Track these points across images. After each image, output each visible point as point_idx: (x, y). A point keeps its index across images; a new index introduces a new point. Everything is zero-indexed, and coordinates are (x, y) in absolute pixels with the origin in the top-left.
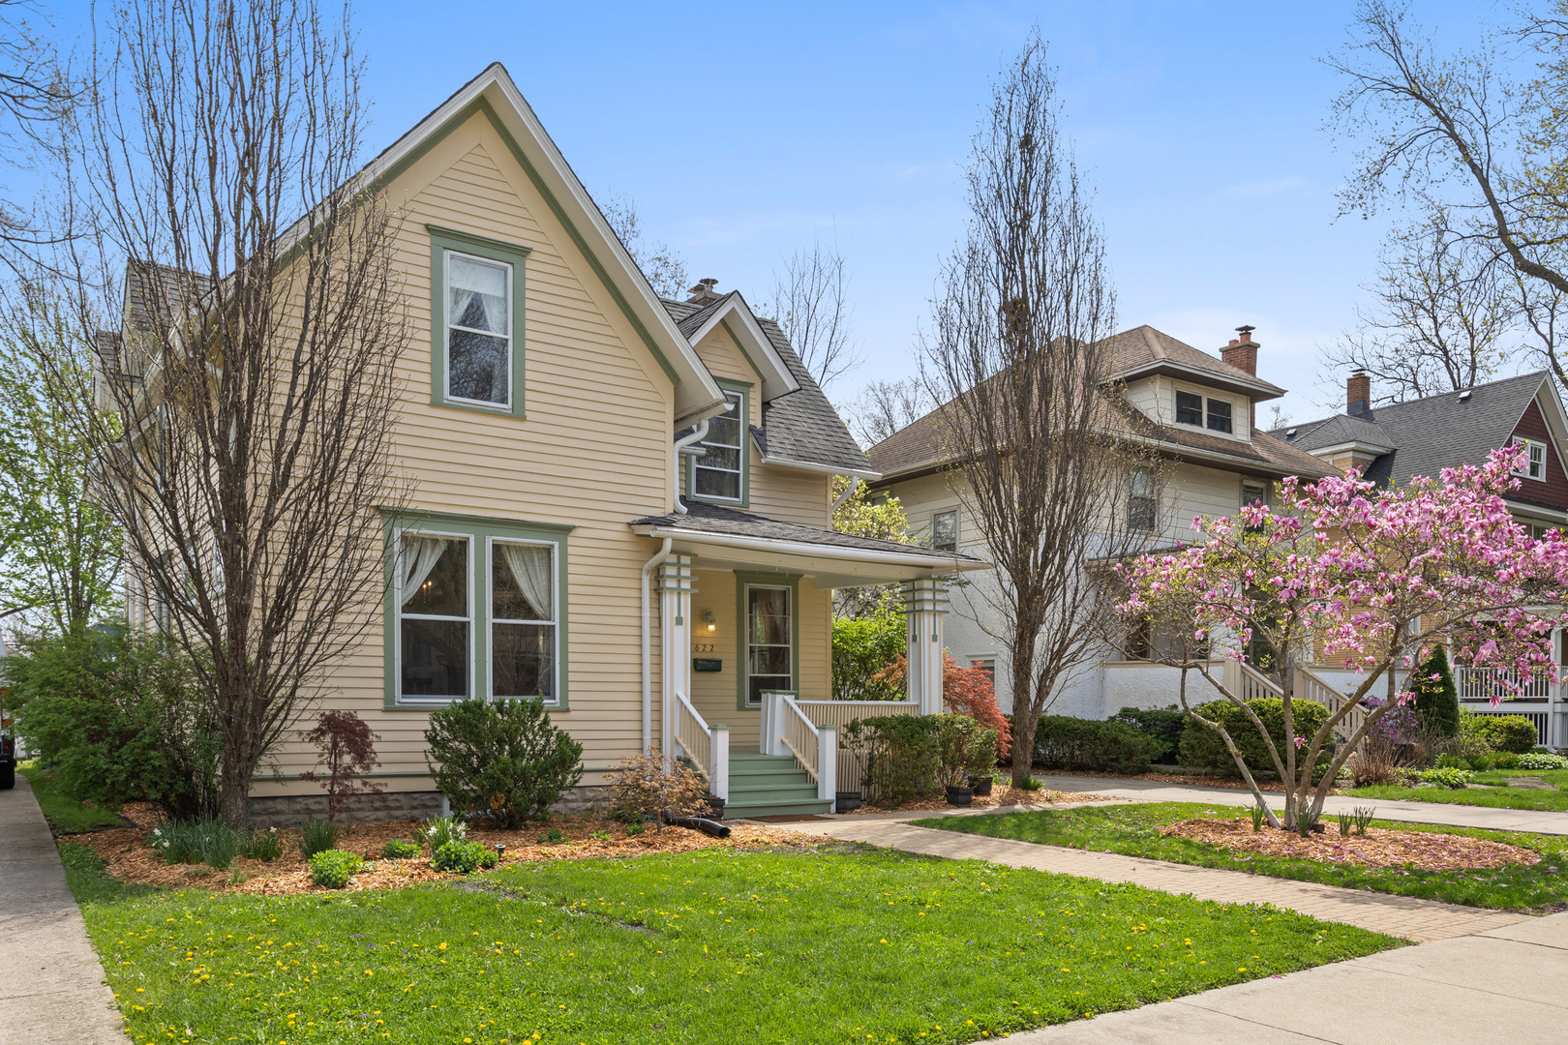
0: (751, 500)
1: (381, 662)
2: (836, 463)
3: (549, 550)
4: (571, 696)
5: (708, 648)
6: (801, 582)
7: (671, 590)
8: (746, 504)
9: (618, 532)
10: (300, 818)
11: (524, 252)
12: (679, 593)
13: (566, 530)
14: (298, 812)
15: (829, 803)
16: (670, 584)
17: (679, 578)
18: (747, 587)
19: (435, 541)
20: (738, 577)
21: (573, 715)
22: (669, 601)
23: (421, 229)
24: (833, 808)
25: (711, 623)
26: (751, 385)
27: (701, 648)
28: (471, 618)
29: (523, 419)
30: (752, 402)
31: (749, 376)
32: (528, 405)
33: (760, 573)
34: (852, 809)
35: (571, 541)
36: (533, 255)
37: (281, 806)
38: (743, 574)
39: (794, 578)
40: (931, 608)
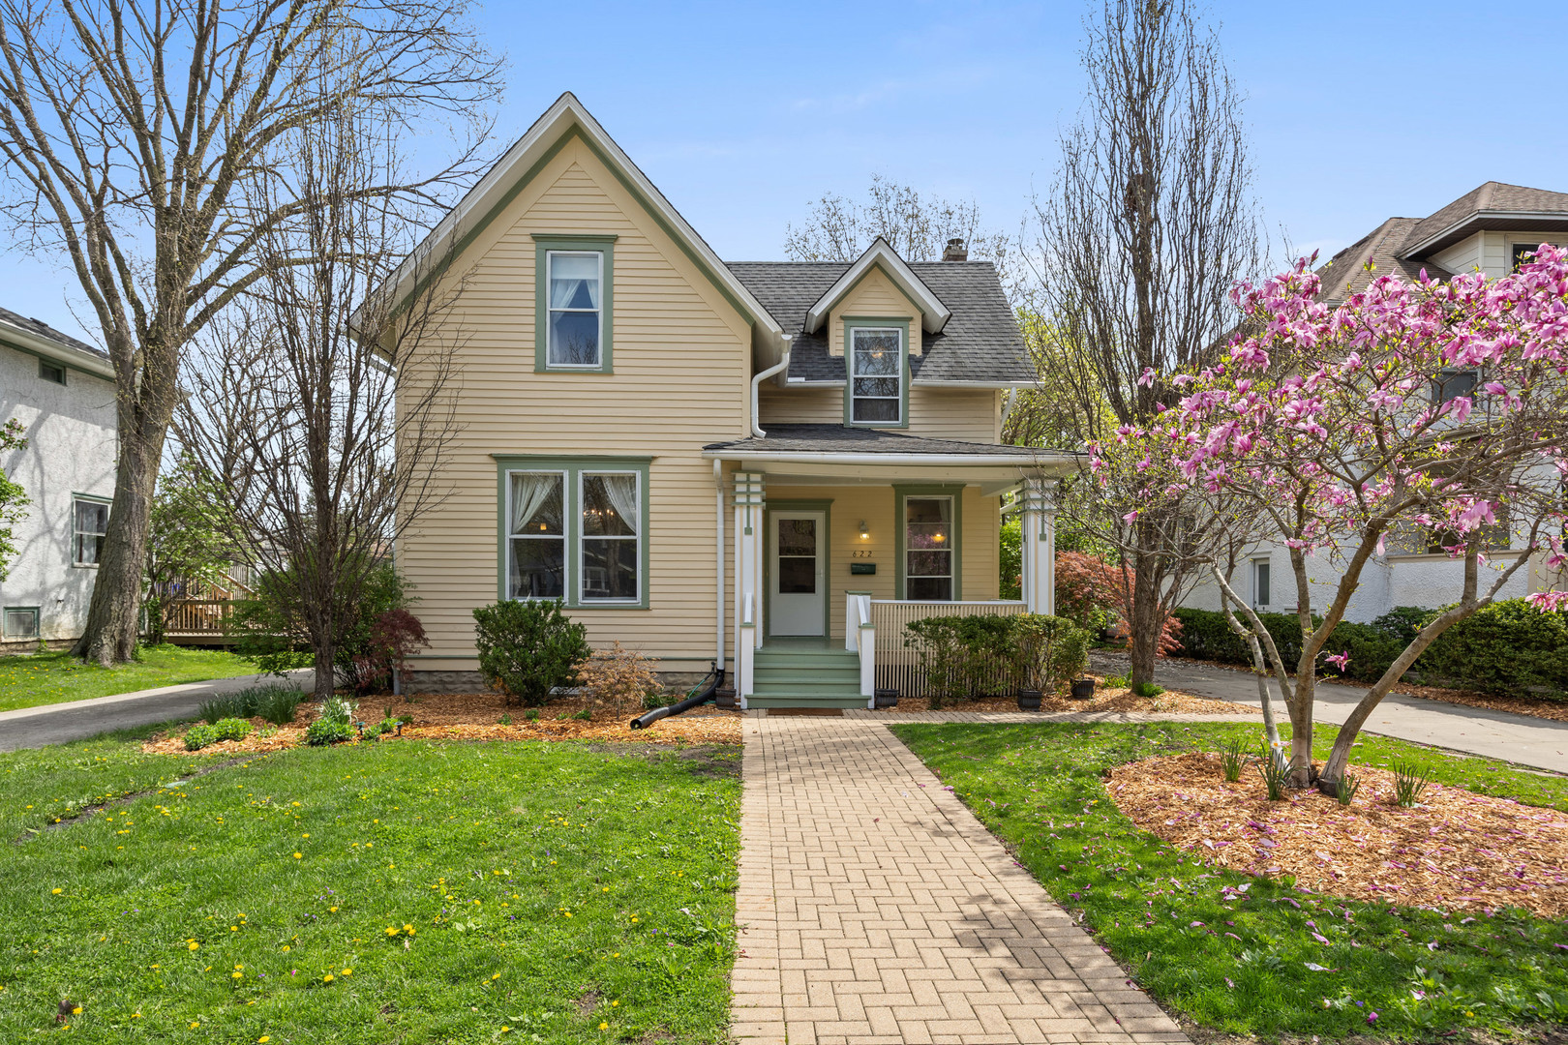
0: (911, 421)
1: (495, 572)
2: (996, 378)
3: (633, 478)
4: (652, 597)
5: (866, 554)
6: (964, 491)
7: (741, 504)
8: (906, 426)
9: (695, 457)
10: (436, 687)
11: (614, 239)
12: (748, 507)
13: (647, 461)
14: (435, 683)
15: (867, 699)
16: (741, 499)
17: (748, 494)
18: (906, 499)
19: (546, 477)
20: (896, 491)
21: (654, 613)
22: (740, 514)
23: (528, 239)
24: (871, 704)
25: (864, 531)
26: (911, 319)
27: (858, 554)
28: (566, 536)
29: (611, 374)
30: (911, 334)
31: (908, 310)
32: (615, 362)
33: (916, 485)
34: (887, 706)
35: (652, 469)
36: (621, 241)
37: (422, 677)
38: (901, 488)
39: (956, 488)
40: (1040, 507)
